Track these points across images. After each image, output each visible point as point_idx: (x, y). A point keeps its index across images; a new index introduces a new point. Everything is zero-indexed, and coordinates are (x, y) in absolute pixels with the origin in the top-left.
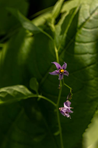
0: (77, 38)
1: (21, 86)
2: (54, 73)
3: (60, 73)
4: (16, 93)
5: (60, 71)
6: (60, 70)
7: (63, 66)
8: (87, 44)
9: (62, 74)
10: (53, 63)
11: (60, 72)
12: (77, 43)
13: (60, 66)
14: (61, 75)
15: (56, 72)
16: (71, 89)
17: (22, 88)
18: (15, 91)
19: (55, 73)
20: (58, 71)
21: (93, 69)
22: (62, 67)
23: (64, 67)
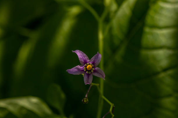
0: (148, 20)
1: (34, 100)
2: (73, 70)
3: (86, 71)
4: (24, 112)
5: (86, 67)
6: (86, 65)
7: (93, 58)
8: (165, 32)
9: (90, 73)
10: (74, 53)
11: (86, 69)
12: (147, 30)
13: (86, 58)
14: (88, 75)
15: (79, 69)
16: (112, 105)
17: (35, 104)
18: (22, 108)
19: (76, 70)
20: (82, 67)
21: (172, 77)
22: (90, 60)
23: (94, 61)
